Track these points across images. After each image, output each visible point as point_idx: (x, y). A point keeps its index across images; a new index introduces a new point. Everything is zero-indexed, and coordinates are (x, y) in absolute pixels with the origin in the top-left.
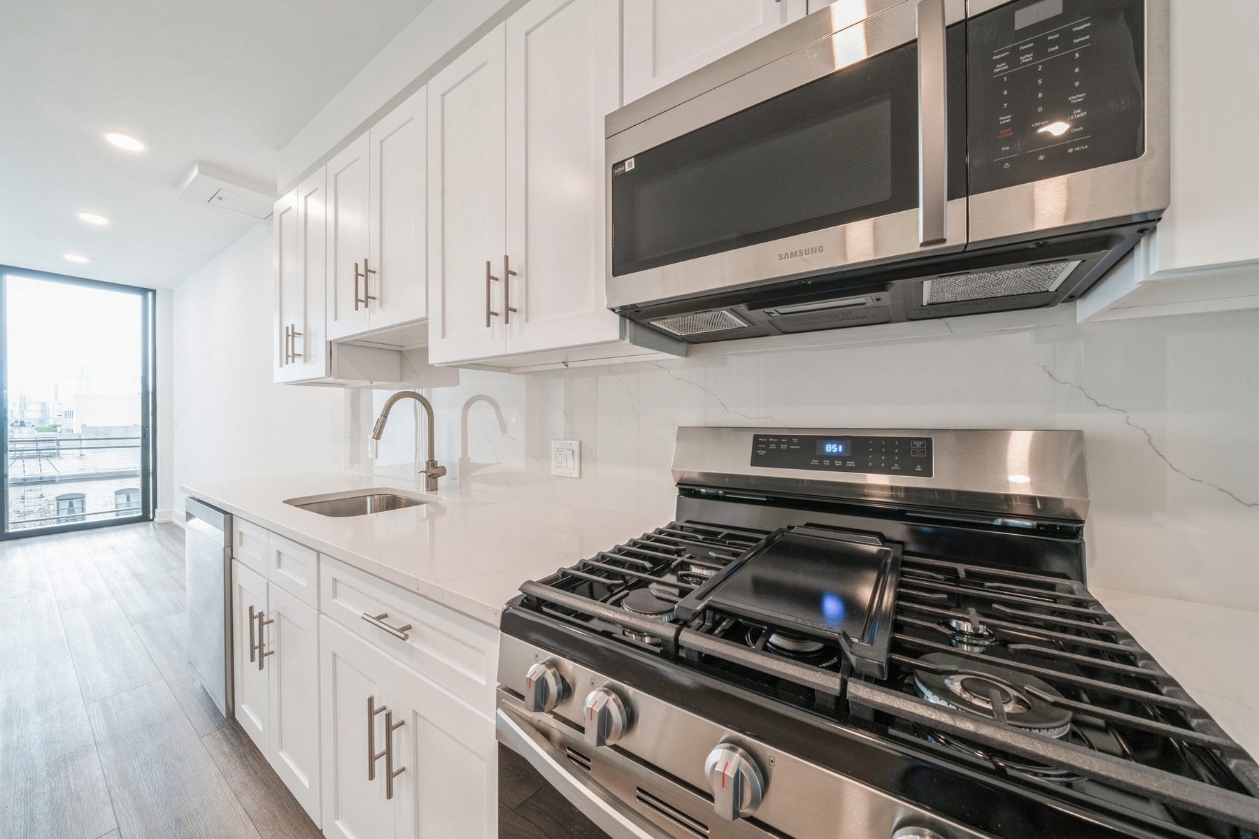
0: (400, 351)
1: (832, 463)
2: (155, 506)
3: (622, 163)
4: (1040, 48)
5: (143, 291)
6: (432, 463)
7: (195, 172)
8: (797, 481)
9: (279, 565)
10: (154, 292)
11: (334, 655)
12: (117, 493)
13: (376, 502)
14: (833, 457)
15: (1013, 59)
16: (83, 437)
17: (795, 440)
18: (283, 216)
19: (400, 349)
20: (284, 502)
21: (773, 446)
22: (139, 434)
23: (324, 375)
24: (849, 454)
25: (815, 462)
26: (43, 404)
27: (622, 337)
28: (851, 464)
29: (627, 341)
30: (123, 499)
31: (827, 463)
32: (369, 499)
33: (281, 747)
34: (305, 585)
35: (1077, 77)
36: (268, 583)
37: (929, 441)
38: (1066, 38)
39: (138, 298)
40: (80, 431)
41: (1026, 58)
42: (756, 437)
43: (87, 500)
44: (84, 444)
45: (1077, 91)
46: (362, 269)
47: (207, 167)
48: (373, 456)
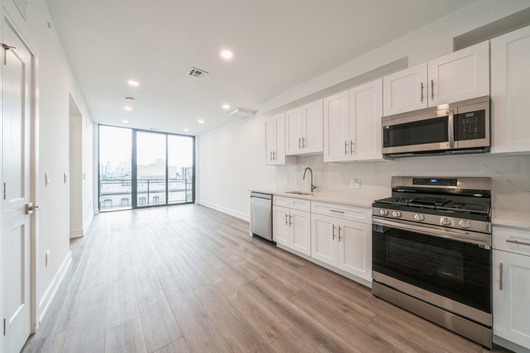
0: (297, 157)
1: (433, 184)
2: (195, 200)
3: (386, 127)
4: (470, 120)
6: (312, 185)
7: (236, 111)
8: (424, 188)
9: (294, 205)
10: (195, 136)
11: (316, 220)
12: (154, 197)
14: (433, 183)
15: (466, 121)
16: (143, 179)
17: (424, 179)
18: (267, 123)
19: (296, 156)
20: (285, 193)
21: (418, 181)
22: (165, 178)
24: (437, 182)
25: (429, 184)
26: (122, 168)
27: (383, 158)
28: (438, 184)
29: (384, 159)
30: (155, 200)
31: (432, 184)
33: (294, 243)
34: (305, 208)
35: (476, 126)
36: (289, 209)
37: (457, 179)
38: (474, 120)
41: (468, 122)
42: (413, 179)
45: (476, 128)
46: (301, 139)
47: (240, 109)
48: (287, 184)
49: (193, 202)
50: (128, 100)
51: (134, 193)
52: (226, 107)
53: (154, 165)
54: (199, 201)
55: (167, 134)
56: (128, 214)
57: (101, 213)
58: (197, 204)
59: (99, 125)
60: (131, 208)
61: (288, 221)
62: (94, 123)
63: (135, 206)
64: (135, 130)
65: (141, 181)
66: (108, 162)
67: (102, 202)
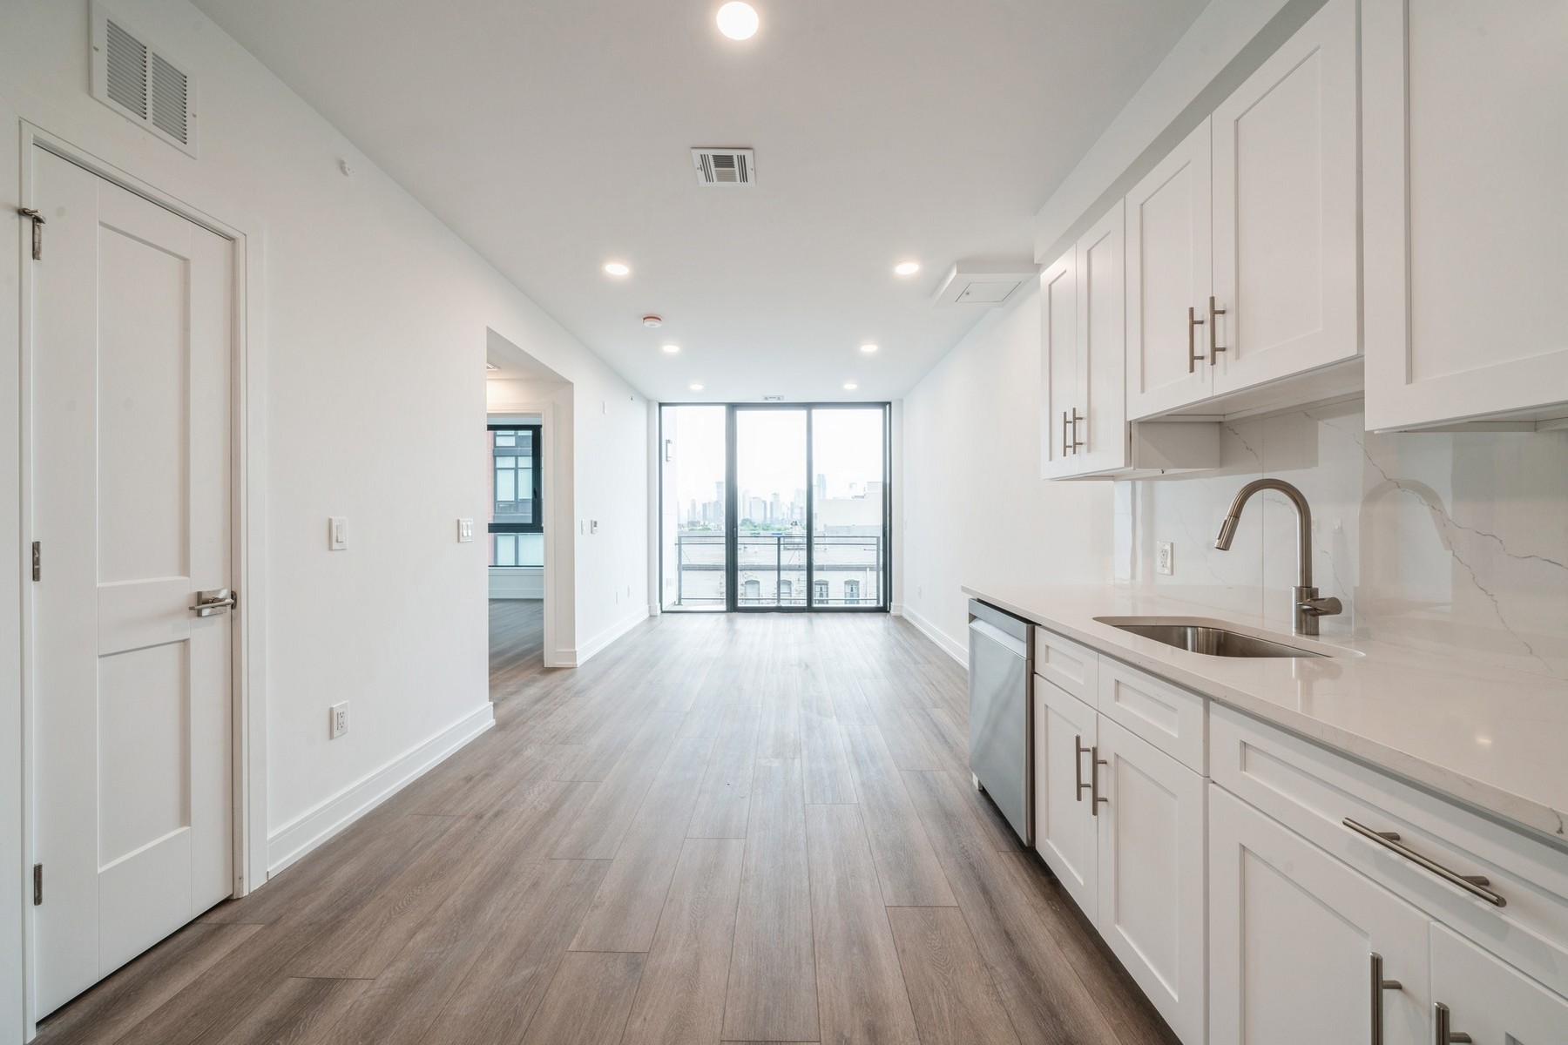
0: (1221, 422)
2: (891, 601)
5: (883, 405)
6: (1307, 591)
7: (954, 273)
9: (1117, 697)
10: (890, 403)
11: (1243, 848)
12: (846, 583)
13: (1201, 637)
18: (1053, 286)
19: (1220, 419)
20: (1094, 619)
23: (1123, 465)
32: (1189, 631)
33: (1118, 920)
34: (1176, 735)
36: (1097, 715)
39: (879, 412)
40: (823, 529)
43: (829, 585)
44: (827, 540)
46: (1203, 313)
47: (967, 265)
48: (1167, 571)
49: (884, 610)
50: (648, 323)
51: (732, 569)
52: (907, 269)
53: (863, 497)
54: (902, 607)
55: (809, 406)
56: (718, 624)
57: (664, 614)
58: (895, 616)
59: (661, 405)
60: (723, 607)
61: (1087, 778)
62: (648, 402)
63: (733, 606)
64: (733, 407)
65: (797, 540)
66: (775, 494)
67: (742, 585)
